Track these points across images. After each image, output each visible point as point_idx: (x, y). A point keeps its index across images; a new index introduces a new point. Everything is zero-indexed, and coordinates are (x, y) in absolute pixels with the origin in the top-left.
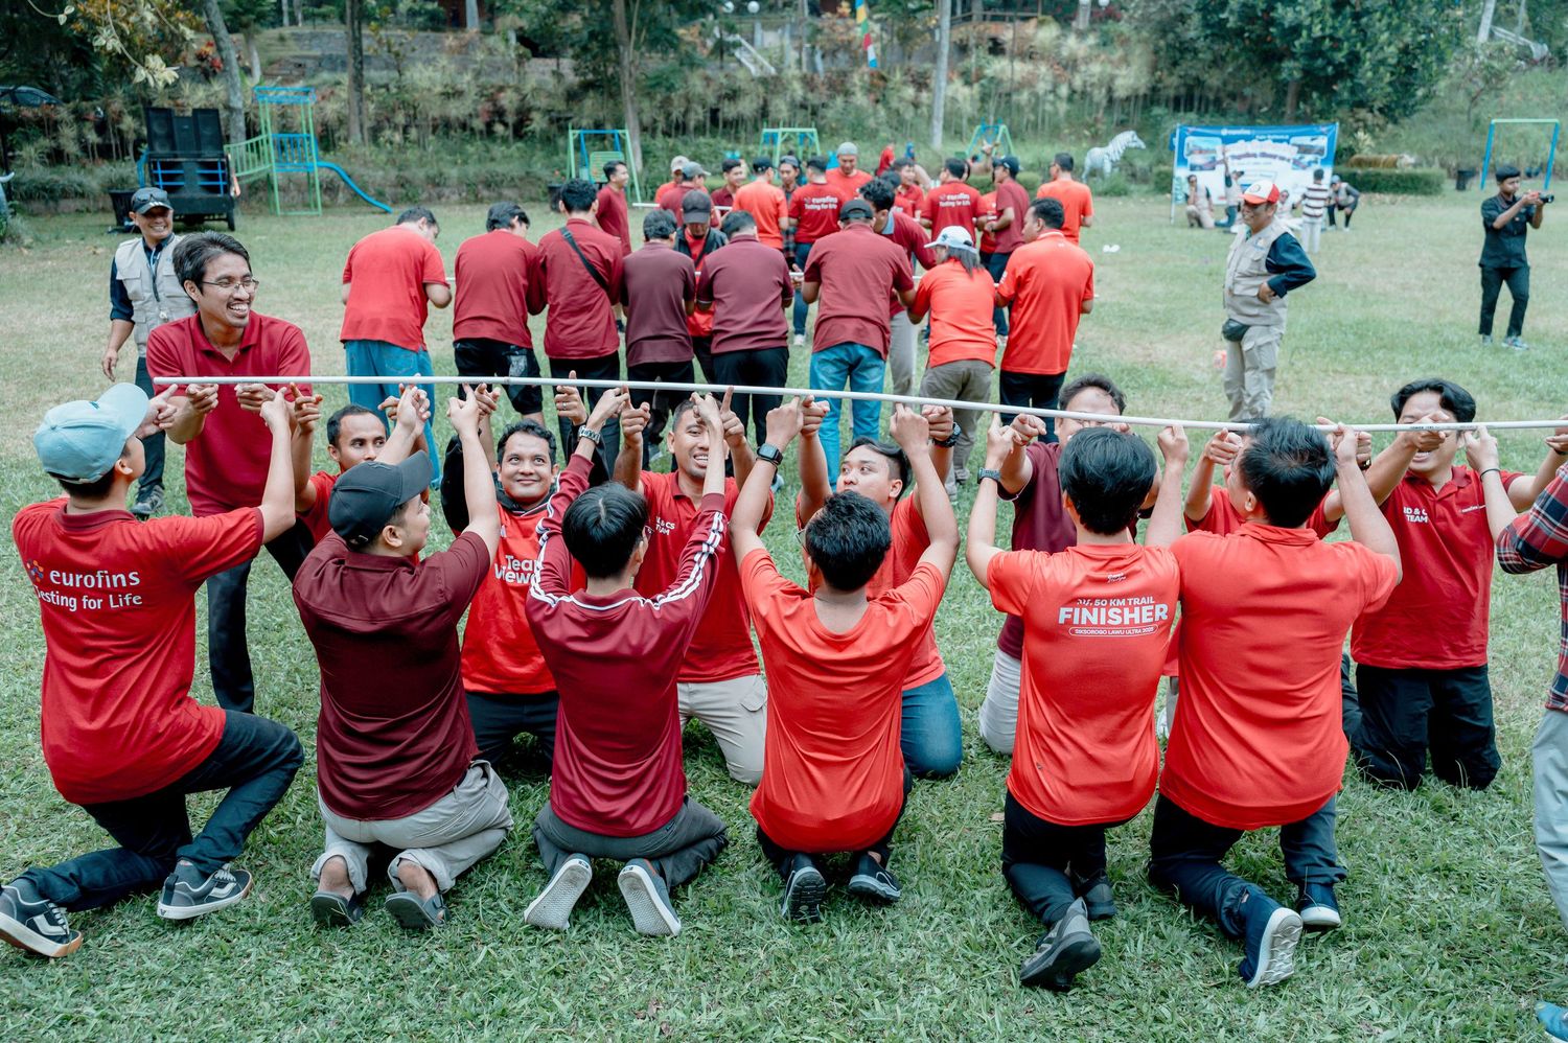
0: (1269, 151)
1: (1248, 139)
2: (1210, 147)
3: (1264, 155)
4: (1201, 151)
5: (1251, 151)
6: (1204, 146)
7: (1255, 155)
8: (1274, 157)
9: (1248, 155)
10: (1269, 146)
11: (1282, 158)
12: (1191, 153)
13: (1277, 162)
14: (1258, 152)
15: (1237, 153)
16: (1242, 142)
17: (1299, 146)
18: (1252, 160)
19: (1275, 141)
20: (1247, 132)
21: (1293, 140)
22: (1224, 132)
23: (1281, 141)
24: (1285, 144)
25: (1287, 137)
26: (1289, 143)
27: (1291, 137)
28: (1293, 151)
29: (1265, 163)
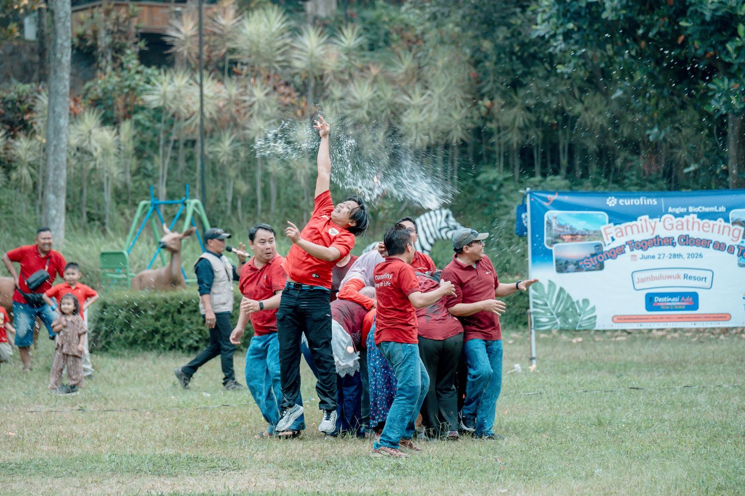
0: (694, 234)
1: (655, 213)
2: (591, 227)
3: (686, 240)
4: (574, 236)
5: (663, 234)
6: (580, 225)
7: (670, 242)
8: (705, 243)
9: (658, 241)
10: (696, 228)
11: (720, 246)
12: (558, 238)
13: (710, 253)
14: (675, 234)
15: (639, 237)
16: (644, 219)
18: (667, 250)
19: (702, 216)
20: (654, 202)
21: (734, 214)
22: (611, 202)
23: (713, 216)
24: (720, 222)
25: (722, 209)
26: (727, 220)
27: (729, 209)
28: (736, 233)
29: (691, 256)
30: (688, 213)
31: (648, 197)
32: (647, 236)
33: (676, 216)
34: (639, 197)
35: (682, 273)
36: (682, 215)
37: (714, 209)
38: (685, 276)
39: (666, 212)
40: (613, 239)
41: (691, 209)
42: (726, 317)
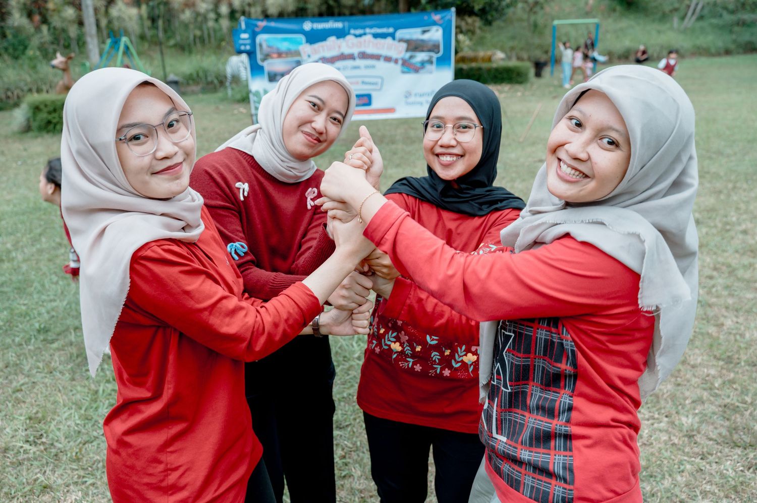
0: (370, 50)
1: (341, 34)
2: (293, 47)
3: (364, 56)
4: (280, 55)
5: (347, 51)
6: (284, 46)
7: (351, 57)
8: (377, 57)
9: (343, 57)
10: (369, 44)
11: (388, 59)
12: (267, 57)
13: (381, 65)
14: (355, 51)
15: (328, 54)
16: (332, 40)
17: (408, 42)
18: (350, 63)
19: (376, 36)
20: (339, 25)
21: (400, 33)
22: (308, 26)
23: (383, 36)
24: (389, 40)
25: (391, 30)
26: (394, 38)
27: (396, 30)
28: (401, 48)
29: (367, 67)
30: (365, 34)
31: (336, 21)
32: (334, 53)
33: (356, 36)
34: (328, 21)
35: (360, 80)
36: (360, 36)
37: (384, 30)
38: (363, 83)
39: (349, 33)
40: (309, 56)
41: (368, 30)
42: (391, 110)
